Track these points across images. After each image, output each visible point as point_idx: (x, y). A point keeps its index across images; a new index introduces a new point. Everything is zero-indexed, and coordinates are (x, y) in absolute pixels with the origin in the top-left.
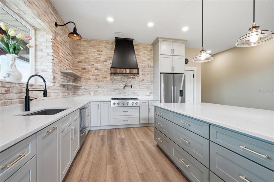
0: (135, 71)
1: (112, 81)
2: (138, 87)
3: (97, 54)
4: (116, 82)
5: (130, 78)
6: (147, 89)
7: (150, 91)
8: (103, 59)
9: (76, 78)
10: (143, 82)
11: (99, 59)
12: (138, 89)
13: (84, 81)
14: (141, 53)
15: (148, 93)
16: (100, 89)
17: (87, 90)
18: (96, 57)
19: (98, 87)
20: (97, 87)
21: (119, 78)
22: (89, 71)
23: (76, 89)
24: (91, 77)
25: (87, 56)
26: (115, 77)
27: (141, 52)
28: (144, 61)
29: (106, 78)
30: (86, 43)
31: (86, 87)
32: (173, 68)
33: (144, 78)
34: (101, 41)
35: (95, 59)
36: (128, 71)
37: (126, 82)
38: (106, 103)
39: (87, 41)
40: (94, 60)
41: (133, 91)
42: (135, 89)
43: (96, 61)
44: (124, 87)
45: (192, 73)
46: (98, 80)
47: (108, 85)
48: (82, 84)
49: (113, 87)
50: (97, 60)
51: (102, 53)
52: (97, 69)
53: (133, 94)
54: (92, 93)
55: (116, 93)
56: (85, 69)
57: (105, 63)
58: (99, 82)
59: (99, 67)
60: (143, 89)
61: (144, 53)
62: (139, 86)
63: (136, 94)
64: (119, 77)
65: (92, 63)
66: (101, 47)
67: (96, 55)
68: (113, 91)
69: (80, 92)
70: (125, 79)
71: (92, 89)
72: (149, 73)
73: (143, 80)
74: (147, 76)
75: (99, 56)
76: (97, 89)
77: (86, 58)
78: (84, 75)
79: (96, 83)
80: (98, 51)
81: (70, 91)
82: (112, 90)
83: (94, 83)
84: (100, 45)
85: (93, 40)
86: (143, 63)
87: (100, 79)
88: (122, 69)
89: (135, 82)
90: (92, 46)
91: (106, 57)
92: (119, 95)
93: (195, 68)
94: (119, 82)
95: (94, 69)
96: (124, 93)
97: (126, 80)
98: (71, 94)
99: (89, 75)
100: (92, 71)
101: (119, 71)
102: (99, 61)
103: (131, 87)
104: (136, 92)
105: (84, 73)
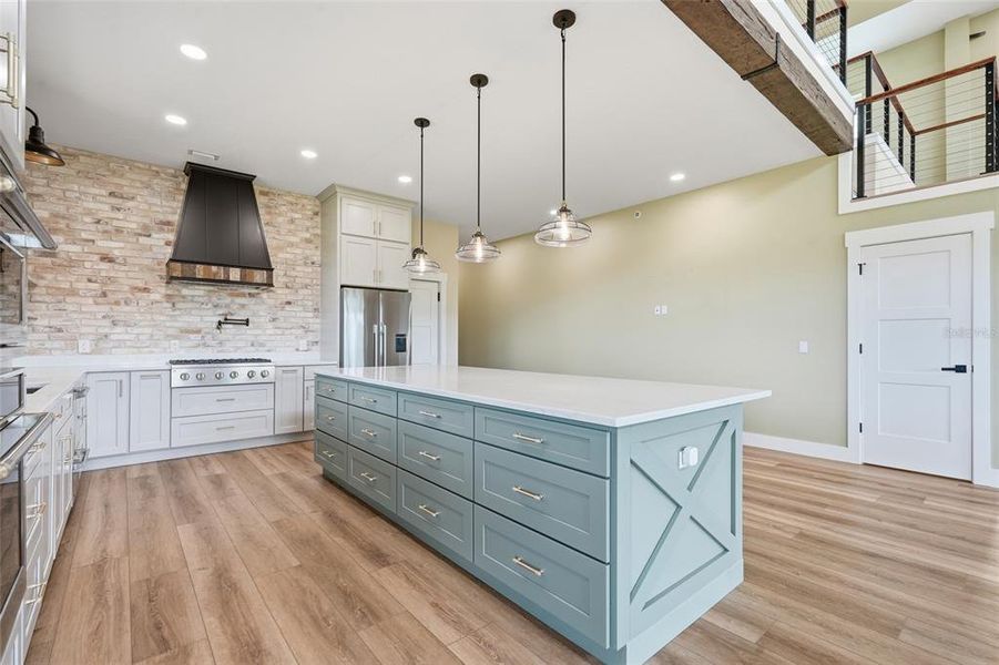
0: (259, 276)
1: (174, 305)
2: (270, 325)
3: (107, 207)
4: (190, 305)
5: (243, 295)
6: (300, 331)
7: (311, 337)
8: (134, 226)
10: (288, 308)
11: (115, 223)
12: (268, 332)
13: (47, 299)
14: (280, 219)
15: (303, 344)
16: (118, 329)
17: (60, 330)
18: (100, 215)
19: (114, 323)
20: (107, 322)
21: (202, 293)
22: (75, 264)
24: (82, 285)
25: (61, 209)
26: (187, 291)
27: (280, 215)
28: (292, 245)
29: (146, 290)
31: (56, 323)
32: (378, 274)
33: (289, 298)
34: (130, 163)
35: (98, 222)
36: (235, 274)
37: (227, 306)
38: (149, 374)
40: (93, 227)
41: (253, 339)
42: (259, 332)
43: (105, 232)
44: (220, 323)
45: (434, 288)
46: (111, 297)
47: (156, 317)
49: (176, 324)
50: (109, 228)
51: (130, 204)
52: (106, 258)
53: (252, 345)
54: (85, 345)
55: (189, 343)
57: (143, 240)
58: (117, 303)
59: (116, 253)
60: (287, 332)
61: (292, 221)
62: (274, 320)
63: (262, 345)
64: (199, 291)
65: (84, 235)
66: (124, 182)
67: (104, 210)
68: (175, 337)
70: (224, 297)
71: (84, 330)
72: (308, 281)
73: (289, 303)
74: (301, 292)
75: (120, 215)
76: (106, 330)
77: (55, 215)
78: (50, 276)
79: (105, 309)
80: (111, 194)
82: (170, 332)
83: (95, 308)
84: (122, 176)
85: (91, 155)
86: (288, 249)
87: (119, 296)
88: (214, 268)
89: (258, 307)
90: (84, 175)
91: (146, 221)
92: (200, 349)
93: (443, 276)
94: (201, 306)
95: (96, 258)
96: (221, 343)
97: (228, 300)
99: (73, 278)
100: (87, 265)
101: (200, 271)
102: (119, 231)
103: (247, 322)
104: (262, 339)
105: (53, 268)
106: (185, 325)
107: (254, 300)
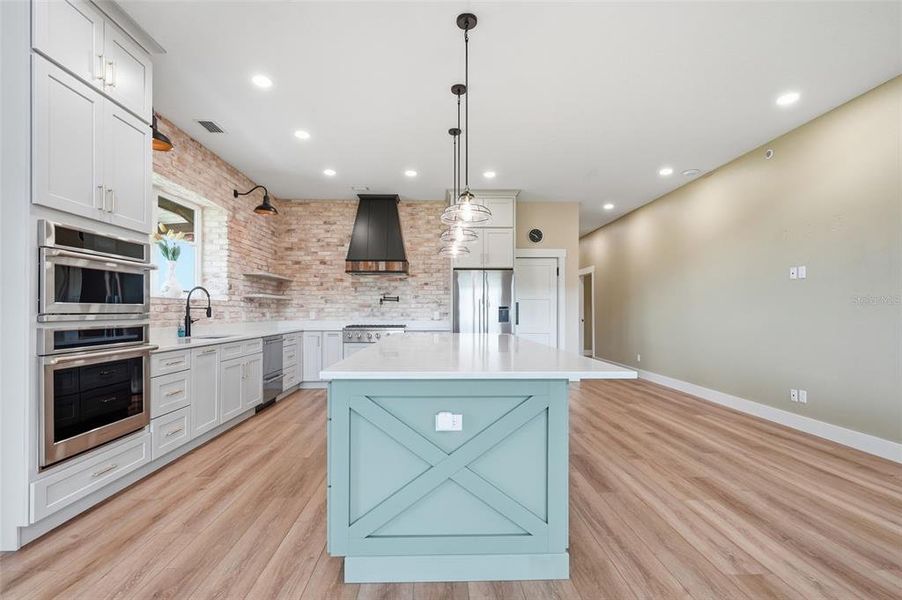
0: (397, 266)
1: (356, 289)
2: (413, 301)
3: (322, 231)
4: (364, 289)
5: (396, 280)
6: (435, 305)
7: (443, 310)
8: (336, 240)
9: (281, 285)
10: (426, 287)
11: (326, 240)
12: (413, 306)
13: (297, 288)
14: (420, 222)
15: (436, 315)
16: (328, 305)
17: (302, 306)
18: (321, 236)
19: (326, 302)
20: (323, 301)
21: (371, 280)
22: (308, 267)
23: (281, 304)
24: (312, 279)
25: (303, 236)
26: (362, 279)
27: (420, 219)
28: (428, 240)
29: (341, 280)
30: (300, 209)
31: (301, 302)
33: (427, 280)
34: (333, 202)
35: (319, 241)
36: (382, 266)
37: (386, 288)
38: (333, 333)
39: (304, 203)
40: (316, 244)
41: (401, 311)
42: (405, 306)
43: (322, 246)
44: (381, 300)
45: (553, 264)
46: (325, 286)
47: (347, 297)
48: (294, 295)
49: (357, 302)
50: (324, 243)
51: (334, 227)
52: (323, 262)
53: (402, 315)
54: (313, 315)
55: (364, 314)
56: (298, 263)
57: (340, 248)
58: (328, 289)
59: (327, 258)
60: (425, 306)
61: (428, 222)
62: (416, 297)
63: (408, 315)
64: (369, 279)
65: (313, 250)
66: (331, 214)
67: (320, 232)
68: (357, 310)
69: (289, 311)
70: (384, 282)
71: (314, 306)
72: (440, 267)
73: (426, 284)
74: (434, 275)
75: (329, 235)
76: (322, 306)
77: (301, 240)
78: (298, 275)
79: (322, 293)
80: (325, 223)
81: (265, 310)
82: (355, 306)
83: (317, 293)
84: (330, 211)
85: (316, 201)
86: (426, 244)
87: (329, 284)
88: (370, 263)
89: (405, 289)
90: (313, 214)
91: (342, 236)
92: (371, 318)
93: (561, 253)
94: (371, 289)
95: (318, 262)
96: (383, 314)
97: (387, 284)
98: (268, 315)
99: (307, 275)
100: (314, 267)
101: (362, 265)
102: (328, 244)
103: (398, 299)
104: (408, 311)
105: (298, 271)
106: (361, 302)
107: (403, 283)
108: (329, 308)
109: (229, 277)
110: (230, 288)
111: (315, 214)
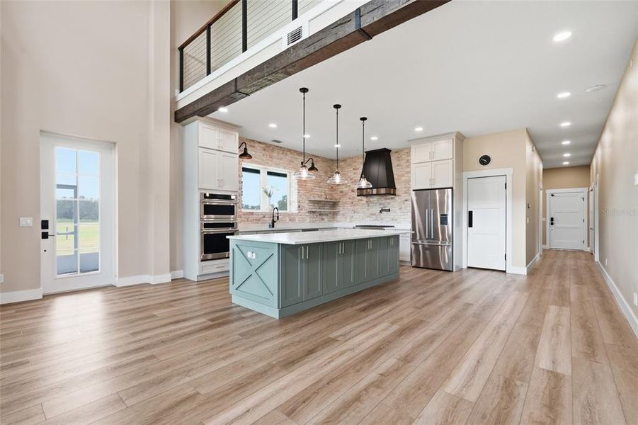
0: (391, 191)
1: (368, 205)
2: (399, 211)
3: (353, 174)
4: (372, 205)
5: (389, 199)
9: (334, 204)
10: (406, 202)
11: (355, 179)
12: (399, 214)
13: (341, 206)
14: (403, 162)
16: (355, 214)
17: (344, 215)
20: (353, 212)
21: (376, 200)
22: (346, 194)
23: (335, 214)
24: (348, 200)
26: (371, 199)
27: (403, 160)
29: (361, 200)
30: (343, 163)
31: (343, 213)
32: (432, 181)
33: (407, 198)
34: (357, 157)
35: (351, 179)
37: (384, 204)
39: (344, 160)
41: (392, 217)
42: (394, 214)
43: (352, 182)
44: (381, 211)
45: (503, 179)
46: (355, 203)
47: (364, 209)
48: (340, 208)
49: (369, 212)
51: (358, 171)
53: (392, 220)
54: (348, 219)
56: (342, 192)
58: (355, 205)
59: (354, 188)
60: (406, 214)
62: (400, 209)
63: (396, 220)
66: (357, 164)
68: (368, 217)
69: (339, 217)
70: (383, 200)
71: (348, 215)
73: (406, 200)
75: (355, 176)
76: (353, 215)
78: (342, 199)
79: (352, 207)
80: (354, 169)
81: (324, 217)
82: (368, 215)
83: (350, 208)
84: (356, 162)
85: (350, 158)
89: (394, 204)
90: (348, 165)
93: (509, 171)
94: (376, 203)
96: (382, 219)
98: (326, 220)
99: (346, 199)
100: (349, 194)
101: (365, 192)
102: (355, 181)
103: (389, 210)
104: (396, 217)
105: (342, 196)
106: (371, 212)
107: (392, 200)
108: (356, 216)
109: (299, 202)
110: (299, 207)
111: (350, 165)
